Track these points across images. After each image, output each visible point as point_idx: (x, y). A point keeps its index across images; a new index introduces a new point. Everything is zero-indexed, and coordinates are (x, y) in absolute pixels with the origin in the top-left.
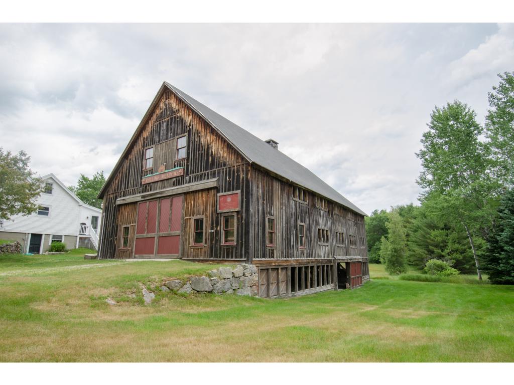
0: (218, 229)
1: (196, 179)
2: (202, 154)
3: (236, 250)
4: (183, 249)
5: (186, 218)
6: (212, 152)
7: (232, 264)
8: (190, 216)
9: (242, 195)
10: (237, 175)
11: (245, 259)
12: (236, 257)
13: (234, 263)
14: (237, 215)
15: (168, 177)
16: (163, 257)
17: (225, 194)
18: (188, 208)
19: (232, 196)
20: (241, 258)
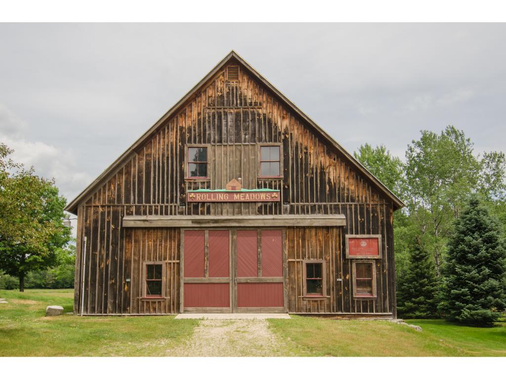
0: (347, 277)
1: (304, 210)
2: (312, 179)
3: (376, 303)
4: (290, 301)
5: (290, 260)
6: (329, 179)
7: (373, 319)
8: (298, 257)
9: (383, 241)
10: (373, 216)
11: (391, 313)
12: (377, 311)
13: (374, 318)
14: (376, 263)
15: (248, 198)
16: (247, 311)
17: (358, 236)
18: (293, 247)
19: (368, 240)
20: (384, 312)
